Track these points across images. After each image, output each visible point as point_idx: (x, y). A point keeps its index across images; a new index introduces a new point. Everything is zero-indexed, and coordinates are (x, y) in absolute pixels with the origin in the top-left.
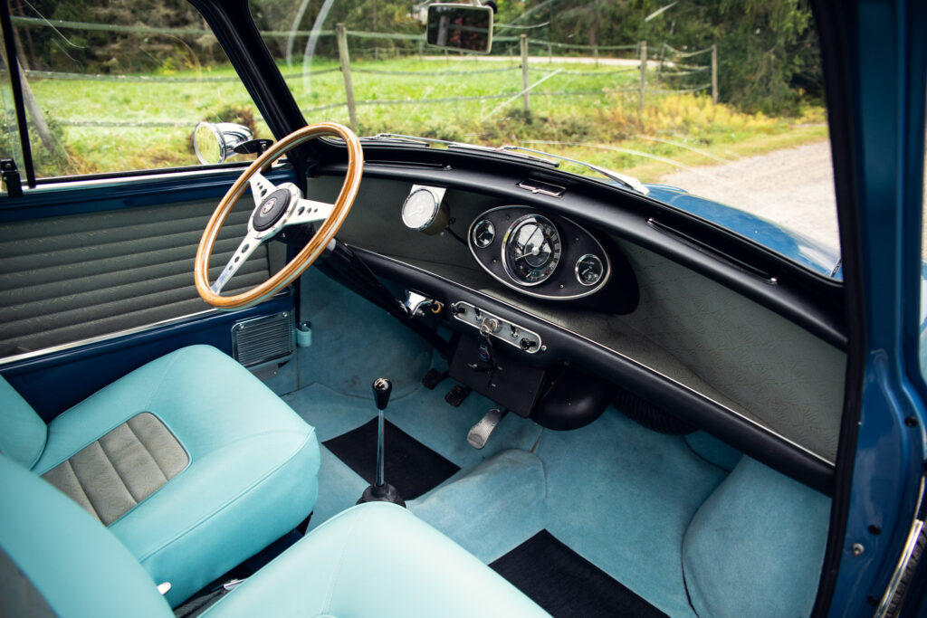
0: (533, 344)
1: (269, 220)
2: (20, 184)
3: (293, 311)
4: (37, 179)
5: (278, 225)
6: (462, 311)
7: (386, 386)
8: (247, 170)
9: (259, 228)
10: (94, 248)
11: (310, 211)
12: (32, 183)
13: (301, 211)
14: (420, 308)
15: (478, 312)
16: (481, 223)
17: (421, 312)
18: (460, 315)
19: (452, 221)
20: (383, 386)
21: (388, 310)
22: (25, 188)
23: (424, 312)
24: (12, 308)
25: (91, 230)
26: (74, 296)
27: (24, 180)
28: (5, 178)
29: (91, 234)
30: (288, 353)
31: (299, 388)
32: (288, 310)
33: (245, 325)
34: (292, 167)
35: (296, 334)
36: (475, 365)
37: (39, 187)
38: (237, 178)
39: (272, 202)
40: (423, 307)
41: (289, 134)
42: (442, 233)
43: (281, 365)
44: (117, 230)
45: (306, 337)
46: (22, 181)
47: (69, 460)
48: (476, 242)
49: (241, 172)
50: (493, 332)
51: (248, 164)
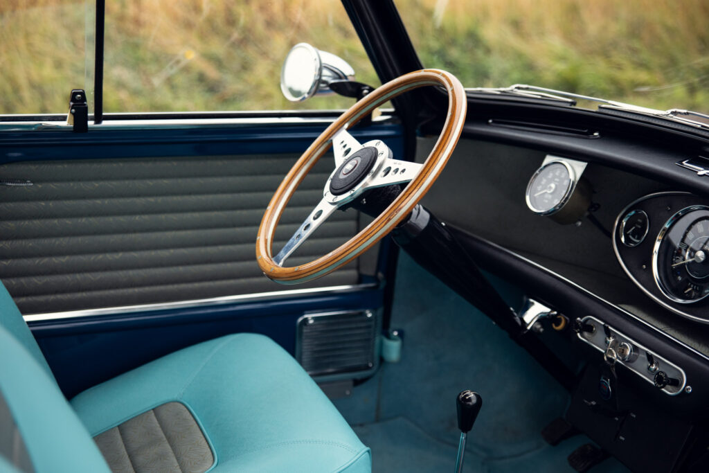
0: (676, 383)
1: (348, 182)
2: (86, 119)
3: (380, 311)
4: (104, 114)
5: (358, 189)
6: (588, 328)
7: (474, 401)
8: (335, 121)
9: (336, 192)
10: (152, 200)
11: (396, 171)
12: (99, 118)
13: (388, 171)
14: (537, 321)
15: (608, 333)
16: (633, 213)
17: (539, 326)
18: (586, 334)
19: (594, 207)
20: (470, 400)
21: (493, 318)
22: (91, 123)
23: (543, 327)
24: (54, 259)
25: (152, 177)
26: (121, 254)
27: (91, 114)
28: (73, 110)
29: (150, 183)
30: (367, 368)
31: (378, 419)
32: (374, 309)
33: (315, 319)
34: (399, 122)
35: (382, 344)
36: (594, 403)
37: (105, 123)
38: (322, 130)
39: (354, 162)
40: (542, 319)
41: (397, 76)
42: (580, 223)
43: (357, 383)
44: (180, 181)
45: (393, 349)
46: (89, 115)
47: (119, 426)
48: (623, 239)
49: (328, 124)
50: (623, 360)
51: (337, 115)
